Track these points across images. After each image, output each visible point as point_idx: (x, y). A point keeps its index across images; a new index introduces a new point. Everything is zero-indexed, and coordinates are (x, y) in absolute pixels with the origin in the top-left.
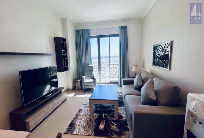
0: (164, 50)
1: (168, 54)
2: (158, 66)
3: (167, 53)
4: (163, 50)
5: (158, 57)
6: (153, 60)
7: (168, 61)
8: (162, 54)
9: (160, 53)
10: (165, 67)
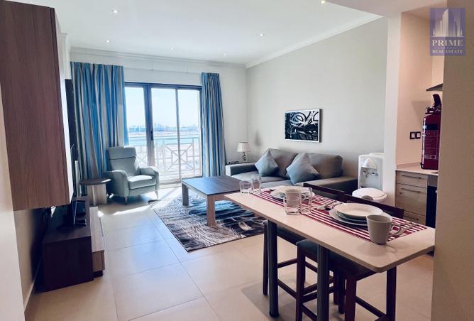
0: (309, 119)
1: (317, 124)
2: (298, 139)
3: (313, 123)
4: (306, 119)
5: (295, 128)
6: (286, 133)
7: (317, 131)
8: (305, 123)
9: (300, 122)
10: (312, 140)
